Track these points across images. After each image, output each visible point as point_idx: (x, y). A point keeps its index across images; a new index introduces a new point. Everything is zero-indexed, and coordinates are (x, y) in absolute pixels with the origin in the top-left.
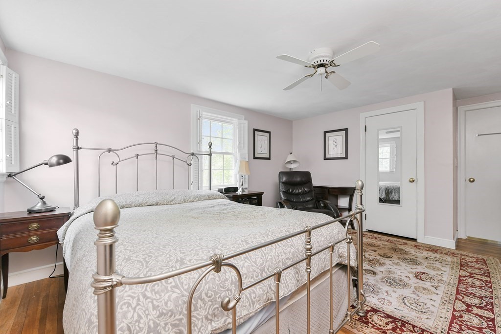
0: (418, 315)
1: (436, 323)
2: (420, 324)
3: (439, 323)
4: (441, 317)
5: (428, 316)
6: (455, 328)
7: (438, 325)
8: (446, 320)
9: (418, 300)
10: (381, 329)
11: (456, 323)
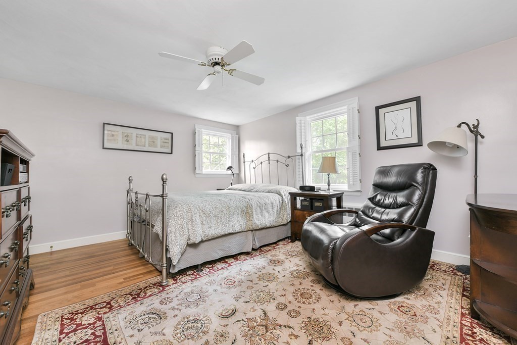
0: (135, 314)
1: (117, 320)
2: (126, 309)
3: (114, 322)
4: (116, 330)
5: (127, 320)
6: (99, 330)
7: (114, 320)
8: (110, 331)
9: (149, 328)
10: (144, 289)
11: (101, 336)
